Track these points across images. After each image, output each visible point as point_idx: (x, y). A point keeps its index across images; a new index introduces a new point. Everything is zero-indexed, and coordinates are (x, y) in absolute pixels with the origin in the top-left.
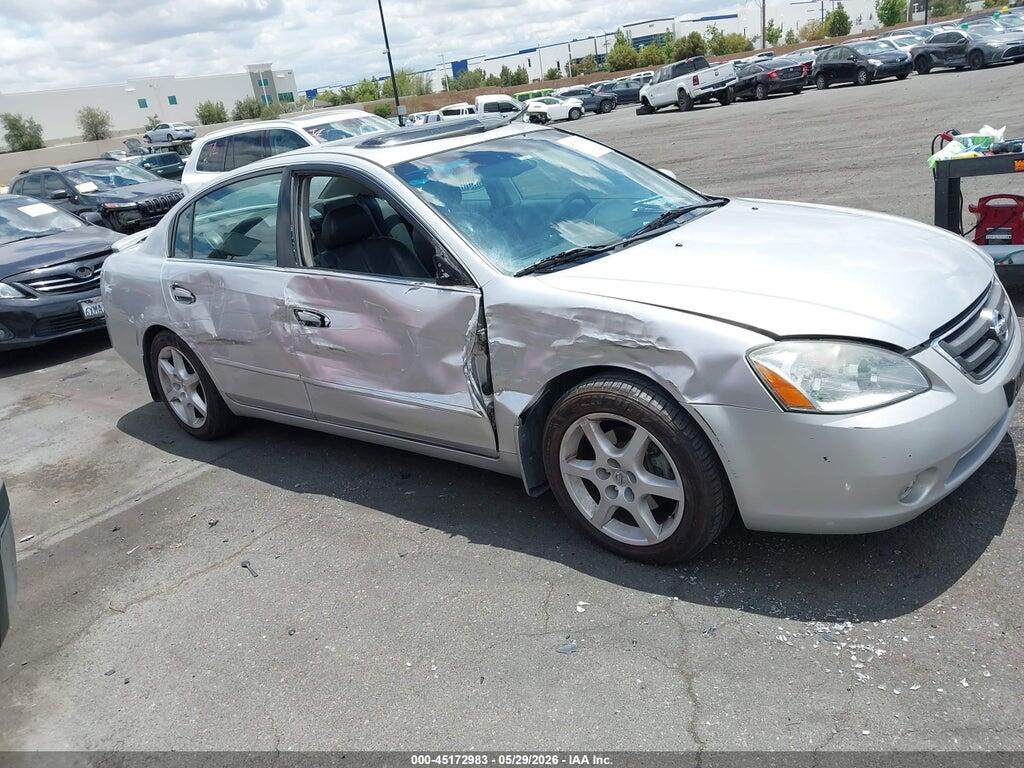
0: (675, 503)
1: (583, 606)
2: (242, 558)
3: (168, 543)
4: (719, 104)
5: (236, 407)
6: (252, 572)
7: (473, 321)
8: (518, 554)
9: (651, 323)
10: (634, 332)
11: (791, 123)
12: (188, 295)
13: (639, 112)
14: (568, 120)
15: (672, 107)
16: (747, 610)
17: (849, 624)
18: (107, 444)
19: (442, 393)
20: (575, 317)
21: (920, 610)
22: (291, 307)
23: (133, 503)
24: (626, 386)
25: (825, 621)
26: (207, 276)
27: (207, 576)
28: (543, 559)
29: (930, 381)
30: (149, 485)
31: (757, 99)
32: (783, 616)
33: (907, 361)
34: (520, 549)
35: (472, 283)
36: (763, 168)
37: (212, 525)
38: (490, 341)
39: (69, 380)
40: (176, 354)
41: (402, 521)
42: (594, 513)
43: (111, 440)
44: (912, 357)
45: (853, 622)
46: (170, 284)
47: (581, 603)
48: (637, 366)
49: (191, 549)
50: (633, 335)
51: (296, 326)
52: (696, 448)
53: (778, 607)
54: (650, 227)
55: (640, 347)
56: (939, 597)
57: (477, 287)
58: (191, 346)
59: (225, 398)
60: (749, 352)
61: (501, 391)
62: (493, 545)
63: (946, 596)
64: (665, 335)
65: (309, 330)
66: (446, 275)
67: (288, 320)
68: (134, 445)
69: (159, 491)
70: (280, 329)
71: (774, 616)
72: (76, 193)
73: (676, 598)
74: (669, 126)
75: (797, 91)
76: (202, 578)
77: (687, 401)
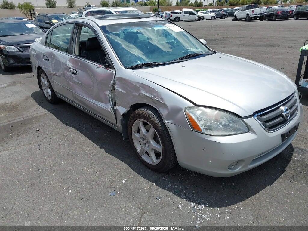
0: (160, 153)
1: (125, 181)
2: (39, 143)
3: (23, 134)
4: (259, 20)
5: (58, 95)
6: (39, 148)
7: (112, 82)
8: (116, 159)
9: (159, 92)
10: (155, 95)
11: (279, 29)
12: (47, 59)
13: (233, 20)
14: (210, 20)
15: (244, 20)
16: (174, 194)
17: (203, 206)
18: (25, 100)
19: (103, 103)
20: (139, 86)
21: (230, 206)
22: (69, 67)
23: (21, 119)
24: (150, 112)
25: (197, 203)
26: (51, 54)
27: (27, 146)
28: (122, 162)
29: (249, 129)
30: (28, 115)
31: (272, 20)
32: (184, 198)
33: (241, 121)
34: (117, 157)
35: (114, 69)
36: (262, 43)
37: (37, 131)
38: (116, 89)
39: (27, 78)
40: (44, 76)
41: (89, 141)
42: (140, 151)
43: (27, 99)
44: (244, 120)
45: (205, 206)
46: (43, 54)
47: (125, 179)
48: (155, 106)
49: (27, 137)
50: (154, 96)
51: (70, 73)
52: (167, 137)
53: (185, 195)
54: (181, 59)
55: (156, 100)
56: (238, 204)
57: (115, 70)
58: (47, 75)
59: (55, 92)
60: (186, 108)
61: (118, 106)
62: (110, 154)
63: (241, 203)
64: (163, 97)
65: (73, 75)
66: (107, 64)
67: (68, 71)
68: (32, 101)
69: (31, 117)
70: (66, 73)
71: (181, 198)
72: (52, 22)
73: (155, 184)
74: (240, 26)
75: (286, 19)
76: (25, 147)
77: (165, 121)
